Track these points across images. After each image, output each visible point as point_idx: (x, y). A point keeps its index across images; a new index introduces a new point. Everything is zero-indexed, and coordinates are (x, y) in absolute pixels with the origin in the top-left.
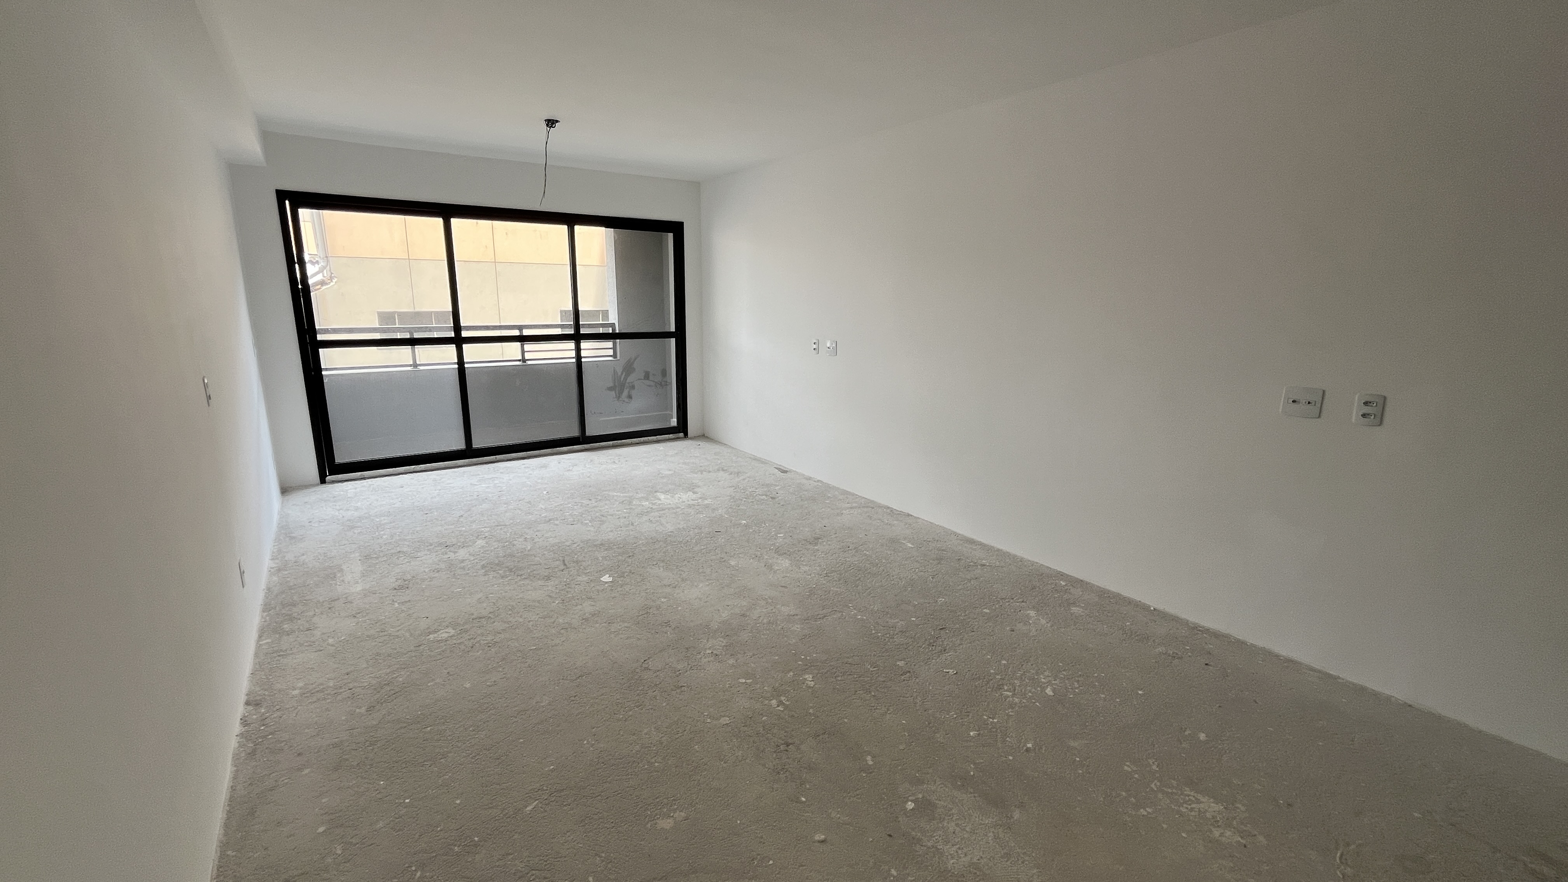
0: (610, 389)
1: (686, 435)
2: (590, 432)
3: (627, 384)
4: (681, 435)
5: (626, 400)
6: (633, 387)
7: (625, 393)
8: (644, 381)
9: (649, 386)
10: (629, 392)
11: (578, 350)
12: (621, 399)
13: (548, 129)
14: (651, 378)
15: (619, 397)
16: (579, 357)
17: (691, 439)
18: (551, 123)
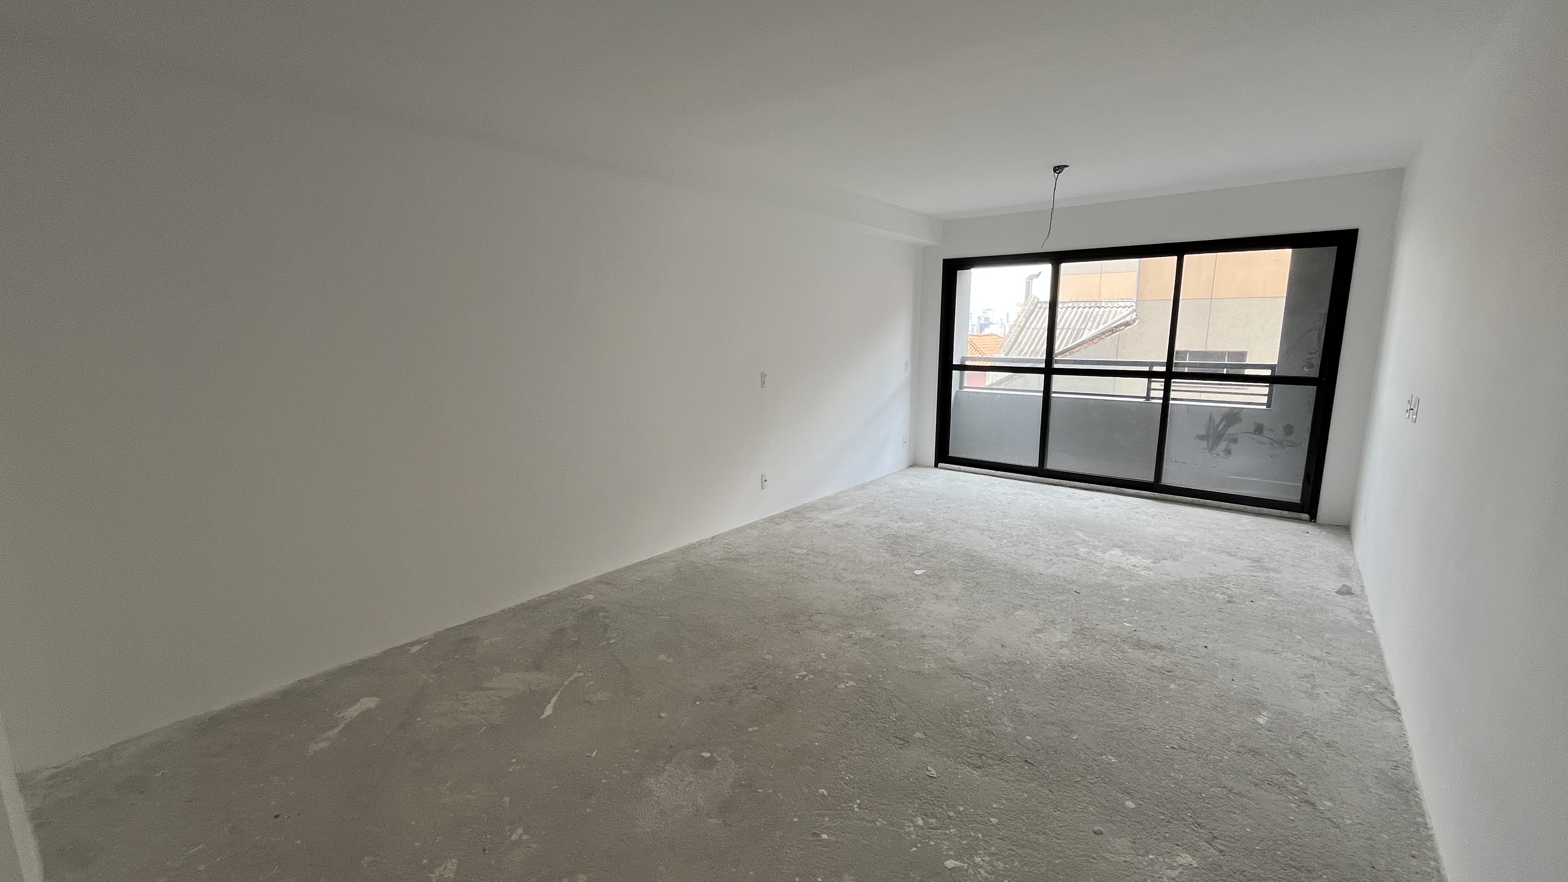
0: (1201, 438)
1: (1313, 517)
2: (1167, 480)
3: (1226, 436)
4: (1306, 516)
5: (1222, 455)
6: (1235, 441)
7: (1223, 445)
8: (1254, 436)
9: (1262, 443)
10: (1227, 445)
11: (1167, 390)
12: (1214, 452)
13: (1056, 175)
14: (1265, 432)
15: (1212, 450)
16: (1166, 398)
17: (1322, 526)
18: (1058, 169)
